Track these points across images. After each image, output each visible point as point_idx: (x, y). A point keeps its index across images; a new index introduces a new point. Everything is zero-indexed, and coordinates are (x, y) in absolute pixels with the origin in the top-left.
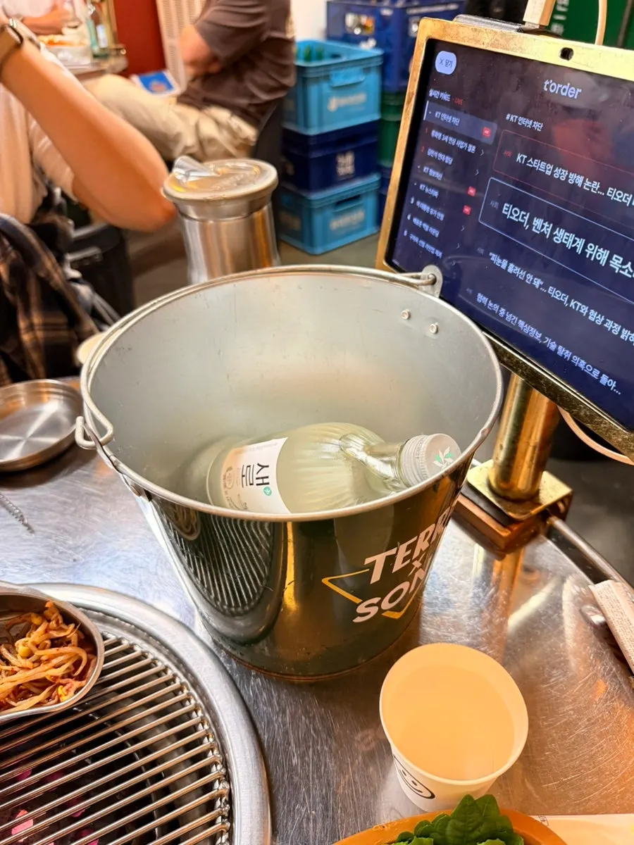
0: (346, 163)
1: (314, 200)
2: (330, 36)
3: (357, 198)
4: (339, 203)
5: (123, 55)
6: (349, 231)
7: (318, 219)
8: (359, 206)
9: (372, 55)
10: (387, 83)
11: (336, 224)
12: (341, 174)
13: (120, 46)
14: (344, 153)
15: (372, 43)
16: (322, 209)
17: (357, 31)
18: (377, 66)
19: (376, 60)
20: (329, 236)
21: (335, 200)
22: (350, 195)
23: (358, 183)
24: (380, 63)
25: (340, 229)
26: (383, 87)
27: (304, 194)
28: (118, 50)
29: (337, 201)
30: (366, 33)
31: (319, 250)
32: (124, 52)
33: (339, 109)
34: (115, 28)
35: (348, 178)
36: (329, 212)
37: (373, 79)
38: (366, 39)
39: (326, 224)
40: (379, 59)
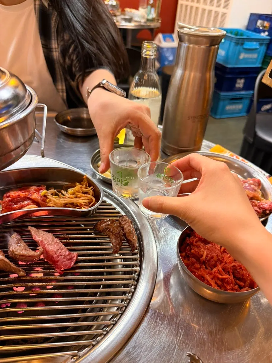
0: (240, 83)
1: (221, 95)
2: (248, 28)
3: (241, 99)
4: (232, 99)
5: (159, 22)
6: (233, 112)
7: (221, 104)
8: (241, 102)
9: (265, 38)
10: (269, 52)
11: (229, 108)
12: (237, 87)
13: (160, 19)
14: (241, 78)
15: (267, 33)
16: (224, 100)
17: (261, 28)
18: (266, 43)
19: (266, 40)
20: (224, 112)
21: (231, 97)
22: (238, 97)
23: (243, 92)
24: (268, 42)
25: (229, 110)
26: (266, 53)
27: (218, 92)
28: (158, 20)
29: (232, 98)
30: (265, 29)
31: (218, 117)
32: (160, 21)
33: (244, 59)
34: (160, 11)
35: (240, 90)
36: (227, 102)
37: (263, 49)
38: (264, 31)
39: (224, 106)
40: (268, 40)
